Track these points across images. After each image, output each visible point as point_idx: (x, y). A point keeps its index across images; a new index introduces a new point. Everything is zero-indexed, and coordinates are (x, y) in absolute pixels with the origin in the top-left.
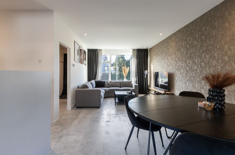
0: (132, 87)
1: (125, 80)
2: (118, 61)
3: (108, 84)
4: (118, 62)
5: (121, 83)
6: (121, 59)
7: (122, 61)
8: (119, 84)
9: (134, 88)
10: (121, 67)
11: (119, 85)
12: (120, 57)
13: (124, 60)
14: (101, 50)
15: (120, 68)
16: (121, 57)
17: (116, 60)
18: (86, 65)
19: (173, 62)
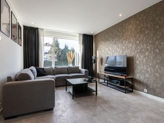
1: (71, 65)
3: (53, 71)
8: (66, 70)
9: (84, 74)
14: (42, 29)
18: (21, 46)
19: (131, 45)
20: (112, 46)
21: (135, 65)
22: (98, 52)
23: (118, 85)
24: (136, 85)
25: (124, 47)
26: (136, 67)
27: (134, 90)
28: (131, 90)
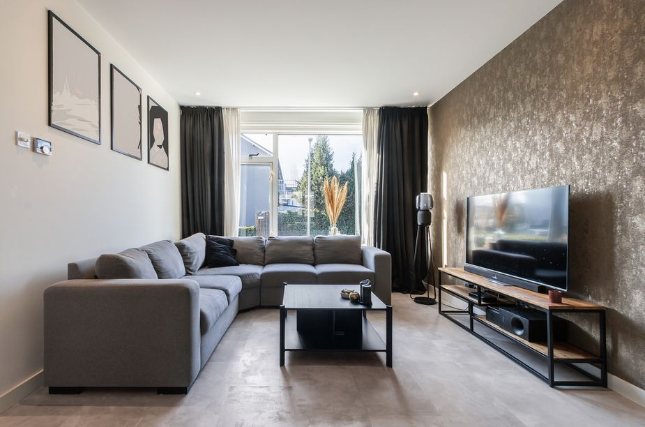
0: (361, 261)
1: (334, 234)
2: (312, 176)
3: (263, 249)
4: (312, 179)
5: (318, 246)
6: (321, 170)
7: (323, 177)
8: (309, 248)
9: (371, 268)
10: (320, 195)
11: (310, 256)
12: (317, 164)
13: (331, 174)
15: (317, 198)
16: (322, 165)
17: (306, 172)
18: (166, 168)
19: (598, 130)
20: (502, 147)
21: (624, 243)
22: (444, 175)
23: (518, 335)
24: (625, 352)
25: (560, 147)
26: (626, 253)
27: (614, 380)
28: (596, 371)
